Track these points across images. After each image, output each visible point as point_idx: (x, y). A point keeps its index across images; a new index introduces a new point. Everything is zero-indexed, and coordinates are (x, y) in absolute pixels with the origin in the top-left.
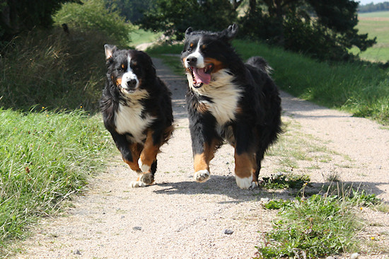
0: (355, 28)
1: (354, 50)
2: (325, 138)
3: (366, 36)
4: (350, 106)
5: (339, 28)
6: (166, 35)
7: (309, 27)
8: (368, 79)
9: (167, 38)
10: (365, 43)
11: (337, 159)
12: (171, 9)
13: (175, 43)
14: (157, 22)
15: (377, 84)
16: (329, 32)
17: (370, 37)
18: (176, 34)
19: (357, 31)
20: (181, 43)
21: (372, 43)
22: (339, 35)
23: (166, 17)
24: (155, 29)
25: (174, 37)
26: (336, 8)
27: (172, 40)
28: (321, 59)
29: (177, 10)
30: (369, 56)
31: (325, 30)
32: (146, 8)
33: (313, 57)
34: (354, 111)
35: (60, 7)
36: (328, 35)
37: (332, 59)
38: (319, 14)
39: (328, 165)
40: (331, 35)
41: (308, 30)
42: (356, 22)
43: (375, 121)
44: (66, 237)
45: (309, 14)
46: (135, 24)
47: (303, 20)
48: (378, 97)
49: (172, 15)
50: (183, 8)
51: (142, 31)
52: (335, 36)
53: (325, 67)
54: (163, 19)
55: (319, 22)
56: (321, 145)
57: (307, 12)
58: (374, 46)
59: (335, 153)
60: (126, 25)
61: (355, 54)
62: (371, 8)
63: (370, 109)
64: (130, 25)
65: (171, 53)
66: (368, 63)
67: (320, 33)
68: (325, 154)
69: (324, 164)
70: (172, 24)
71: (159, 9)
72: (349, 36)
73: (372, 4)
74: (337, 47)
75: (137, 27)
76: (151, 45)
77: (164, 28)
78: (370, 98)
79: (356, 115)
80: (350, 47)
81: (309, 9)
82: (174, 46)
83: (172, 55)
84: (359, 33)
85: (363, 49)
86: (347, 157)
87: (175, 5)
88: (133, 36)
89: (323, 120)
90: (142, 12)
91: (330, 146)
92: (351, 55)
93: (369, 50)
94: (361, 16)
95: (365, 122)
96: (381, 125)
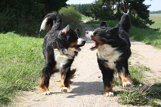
0: (148, 18)
1: (148, 25)
2: (137, 50)
3: (152, 21)
4: (145, 41)
5: (144, 18)
6: (92, 18)
7: (135, 17)
8: (151, 33)
9: (93, 19)
10: (151, 23)
11: (140, 57)
12: (94, 11)
13: (95, 21)
14: (90, 14)
15: (153, 35)
16: (141, 19)
17: (153, 21)
18: (95, 18)
19: (149, 19)
20: (97, 21)
21: (153, 23)
22: (144, 20)
23: (93, 13)
24: (89, 16)
25: (95, 19)
26: (143, 12)
27: (94, 20)
28: (138, 27)
29: (96, 11)
30: (152, 27)
31: (139, 18)
32: (87, 10)
33: (135, 26)
34: (146, 43)
35: (61, 9)
36: (140, 20)
37: (141, 27)
38: (138, 13)
39: (137, 58)
40: (141, 20)
42: (149, 16)
43: (152, 46)
44: (57, 77)
45: (135, 14)
46: (83, 14)
47: (133, 15)
48: (153, 39)
49: (94, 12)
50: (97, 10)
51: (85, 17)
52: (142, 20)
53: (139, 29)
54: (92, 13)
55: (138, 16)
56: (135, 52)
57: (134, 13)
58: (154, 24)
59: (140, 55)
60: (81, 15)
61: (148, 26)
62: (154, 13)
63: (151, 42)
64: (82, 15)
65: (93, 23)
66: (152, 29)
67: (138, 19)
68: (136, 55)
69: (135, 58)
70: (94, 15)
71: (91, 10)
72: (146, 20)
73: (154, 11)
74: (143, 24)
75: (84, 15)
76: (88, 21)
77: (92, 16)
78: (151, 39)
79: (146, 44)
80: (147, 24)
81: (135, 12)
82: (94, 22)
83: (93, 24)
84: (149, 20)
85: (151, 24)
86: (142, 56)
87: (95, 9)
88: (82, 18)
89: (137, 45)
90: (85, 11)
91: (138, 53)
92: (147, 26)
93: (152, 25)
94: (150, 15)
95: (149, 46)
96: (153, 47)
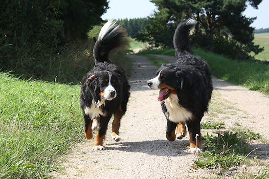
0: (252, 42)
1: (252, 54)
2: (234, 102)
3: (258, 46)
4: (248, 84)
5: (243, 42)
6: (150, 44)
7: (227, 41)
8: (258, 70)
9: (150, 46)
10: (258, 50)
11: (240, 113)
12: (152, 30)
13: (154, 48)
14: (145, 37)
15: (263, 73)
16: (238, 44)
17: (261, 47)
18: (155, 43)
19: (253, 43)
20: (158, 48)
21: (262, 50)
22: (244, 46)
23: (150, 34)
24: (144, 41)
25: (154, 45)
26: (242, 31)
27: (153, 47)
28: (233, 58)
29: (156, 30)
30: (260, 57)
31: (236, 42)
32: (139, 29)
33: (229, 57)
34: (250, 87)
35: (92, 28)
36: (238, 45)
37: (239, 58)
38: (233, 33)
39: (235, 116)
40: (240, 45)
41: (227, 42)
42: (253, 38)
43: (261, 93)
44: (91, 154)
45: (228, 34)
46: (133, 37)
47: (224, 37)
48: (263, 80)
49: (153, 33)
50: (159, 29)
51: (137, 42)
52: (241, 46)
53: (235, 62)
54: (148, 35)
55: (233, 38)
56: (231, 105)
57: (226, 33)
58: (263, 52)
59: (239, 110)
60: (128, 38)
61: (252, 56)
62: (262, 31)
63: (259, 86)
64: (130, 38)
65: (152, 54)
66: (259, 61)
67: (233, 44)
68: (233, 110)
69: (232, 116)
70: (153, 38)
71: (146, 30)
72: (249, 46)
73: (262, 29)
74: (242, 52)
75: (134, 39)
76: (141, 49)
77: (148, 40)
78: (259, 80)
79: (251, 89)
80: (250, 52)
81: (227, 31)
82: (154, 50)
83: (152, 55)
84: (254, 45)
85: (257, 53)
86: (245, 112)
87: (154, 28)
88: (132, 44)
89: (233, 92)
90: (136, 31)
91: (236, 106)
92: (250, 56)
93: (260, 54)
94: (256, 36)
95: (256, 93)
96: (265, 95)
